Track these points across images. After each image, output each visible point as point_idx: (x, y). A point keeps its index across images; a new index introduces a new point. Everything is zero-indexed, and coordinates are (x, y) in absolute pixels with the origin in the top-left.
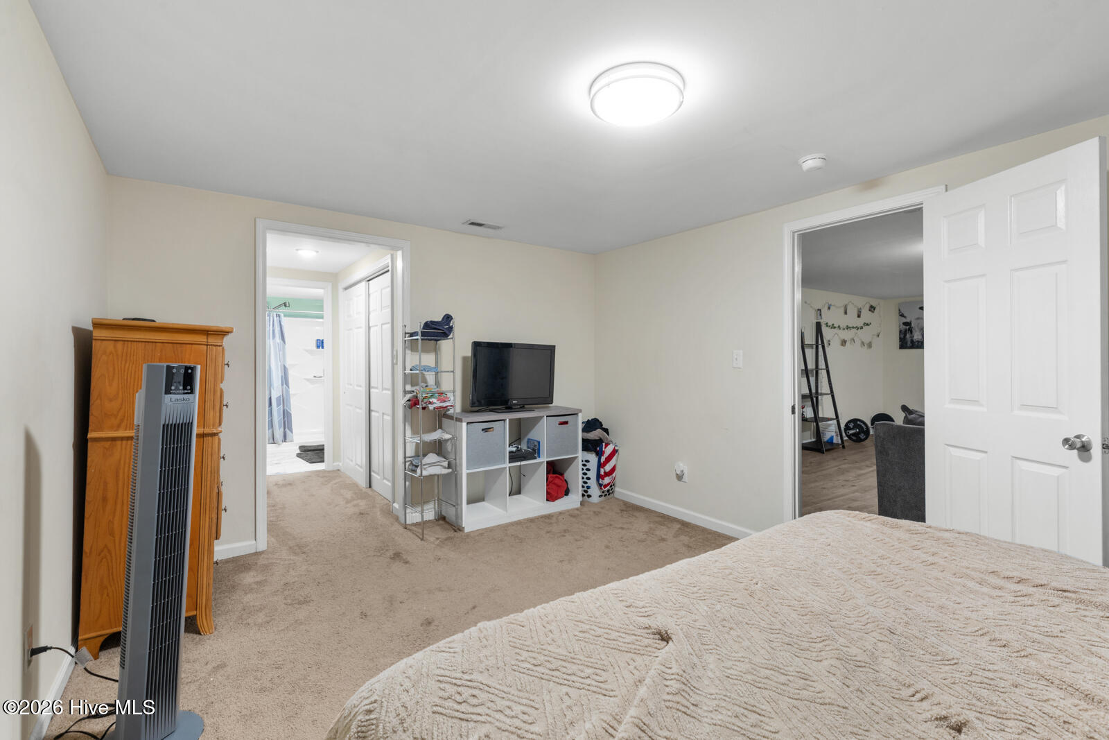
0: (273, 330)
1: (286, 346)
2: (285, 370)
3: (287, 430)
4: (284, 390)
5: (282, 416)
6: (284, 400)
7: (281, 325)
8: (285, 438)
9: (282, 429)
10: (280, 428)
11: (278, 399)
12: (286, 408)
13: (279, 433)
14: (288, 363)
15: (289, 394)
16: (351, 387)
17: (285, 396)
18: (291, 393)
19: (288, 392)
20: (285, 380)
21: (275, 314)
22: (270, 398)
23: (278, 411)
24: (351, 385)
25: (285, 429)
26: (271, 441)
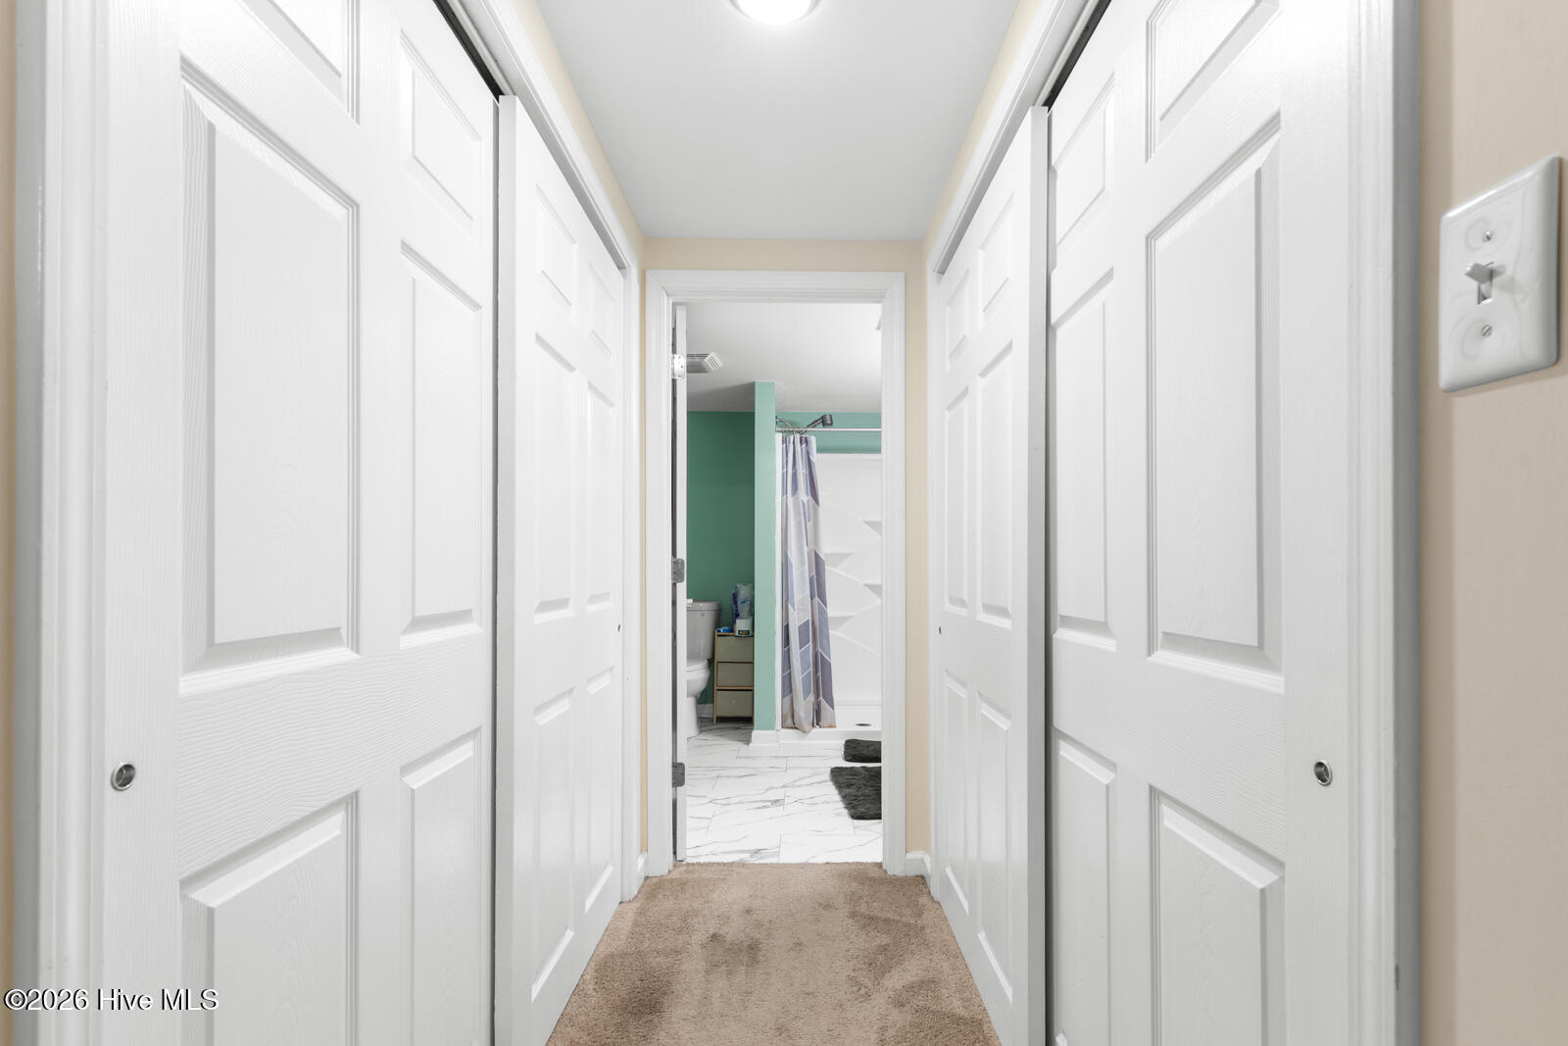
0: (795, 475)
1: (821, 509)
2: (818, 564)
3: (821, 698)
4: (816, 607)
5: (811, 669)
6: (816, 632)
7: (809, 459)
8: (817, 718)
9: (811, 698)
10: (806, 694)
11: (803, 629)
12: (820, 650)
13: (804, 707)
14: (826, 549)
15: (826, 619)
16: (963, 612)
17: (817, 623)
18: (829, 616)
19: (823, 613)
20: (818, 588)
21: (798, 436)
22: (787, 626)
23: (803, 656)
24: (962, 603)
25: (818, 697)
26: (789, 722)
